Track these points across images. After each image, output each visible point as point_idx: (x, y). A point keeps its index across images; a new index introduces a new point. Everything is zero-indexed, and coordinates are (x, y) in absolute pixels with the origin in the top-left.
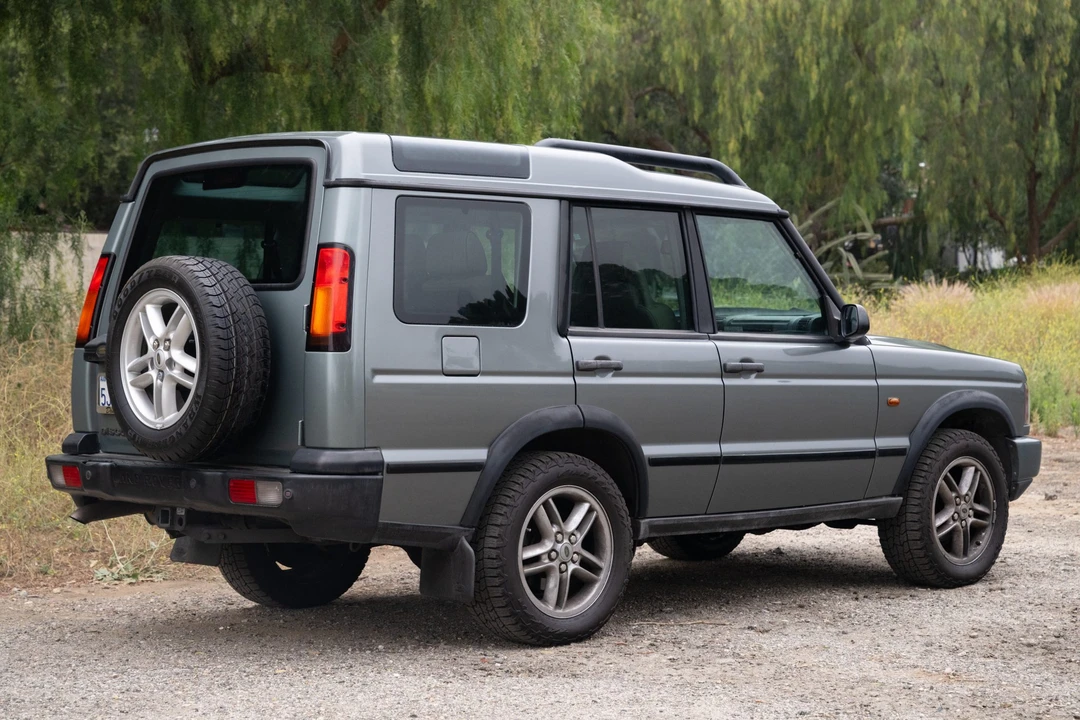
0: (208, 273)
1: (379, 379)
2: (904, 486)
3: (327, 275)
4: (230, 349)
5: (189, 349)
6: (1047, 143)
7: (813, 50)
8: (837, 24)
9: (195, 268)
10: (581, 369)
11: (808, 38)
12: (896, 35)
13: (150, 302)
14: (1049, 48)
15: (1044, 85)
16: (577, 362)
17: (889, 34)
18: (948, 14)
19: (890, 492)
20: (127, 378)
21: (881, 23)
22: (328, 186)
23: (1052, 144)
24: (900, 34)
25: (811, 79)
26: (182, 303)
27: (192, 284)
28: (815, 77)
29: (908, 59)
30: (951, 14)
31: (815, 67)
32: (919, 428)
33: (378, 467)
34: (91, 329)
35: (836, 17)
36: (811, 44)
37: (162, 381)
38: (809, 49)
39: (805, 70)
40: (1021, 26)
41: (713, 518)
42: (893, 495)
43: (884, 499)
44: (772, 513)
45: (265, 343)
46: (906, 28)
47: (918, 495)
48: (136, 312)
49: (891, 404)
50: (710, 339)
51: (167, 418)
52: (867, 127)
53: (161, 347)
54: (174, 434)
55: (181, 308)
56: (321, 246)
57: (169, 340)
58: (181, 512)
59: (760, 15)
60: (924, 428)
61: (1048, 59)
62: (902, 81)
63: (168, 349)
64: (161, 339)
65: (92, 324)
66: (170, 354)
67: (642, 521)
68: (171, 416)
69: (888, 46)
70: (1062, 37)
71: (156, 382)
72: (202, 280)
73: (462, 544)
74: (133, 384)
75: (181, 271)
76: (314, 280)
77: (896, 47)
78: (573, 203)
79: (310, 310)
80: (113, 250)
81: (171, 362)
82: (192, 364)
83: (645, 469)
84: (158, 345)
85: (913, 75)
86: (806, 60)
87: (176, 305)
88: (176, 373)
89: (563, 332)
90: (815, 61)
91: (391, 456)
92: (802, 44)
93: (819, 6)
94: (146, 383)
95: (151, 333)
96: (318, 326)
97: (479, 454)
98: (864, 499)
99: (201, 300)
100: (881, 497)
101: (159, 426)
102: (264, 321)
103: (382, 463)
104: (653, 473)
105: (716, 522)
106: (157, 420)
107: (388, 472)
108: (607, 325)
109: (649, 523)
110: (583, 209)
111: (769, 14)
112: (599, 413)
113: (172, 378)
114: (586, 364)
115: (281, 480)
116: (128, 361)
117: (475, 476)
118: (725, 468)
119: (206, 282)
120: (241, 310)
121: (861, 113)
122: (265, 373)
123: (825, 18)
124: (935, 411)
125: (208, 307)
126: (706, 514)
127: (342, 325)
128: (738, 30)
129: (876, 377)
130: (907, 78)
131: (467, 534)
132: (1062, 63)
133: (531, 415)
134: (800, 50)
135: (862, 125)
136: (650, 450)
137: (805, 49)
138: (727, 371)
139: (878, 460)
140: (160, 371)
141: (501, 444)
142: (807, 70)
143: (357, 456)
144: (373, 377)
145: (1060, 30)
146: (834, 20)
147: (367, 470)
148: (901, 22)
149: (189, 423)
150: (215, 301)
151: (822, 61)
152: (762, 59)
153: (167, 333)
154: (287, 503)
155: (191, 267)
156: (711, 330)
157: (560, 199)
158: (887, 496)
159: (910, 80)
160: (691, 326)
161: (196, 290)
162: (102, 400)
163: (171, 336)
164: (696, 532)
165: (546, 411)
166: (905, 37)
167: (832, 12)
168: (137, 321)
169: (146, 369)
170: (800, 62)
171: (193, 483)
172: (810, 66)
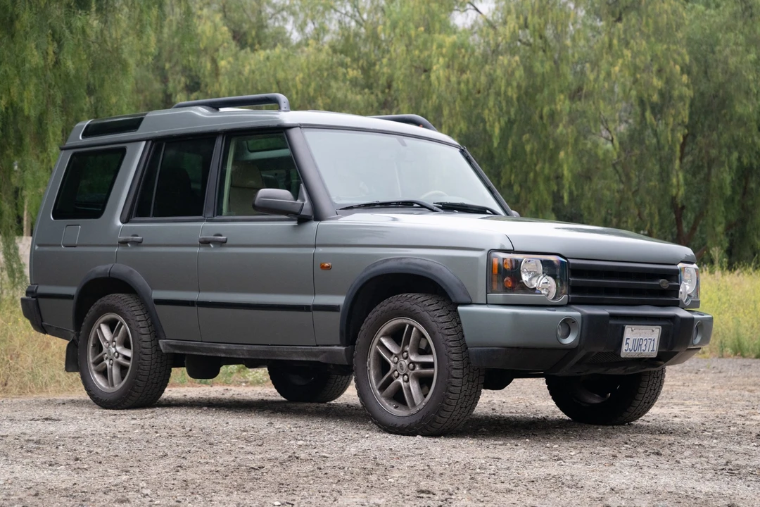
6: (674, 181)
7: (495, 111)
8: (512, 93)
11: (491, 103)
12: (557, 100)
14: (673, 112)
15: (670, 139)
17: (552, 100)
18: (594, 86)
21: (546, 92)
23: (678, 182)
24: (560, 100)
25: (494, 132)
28: (497, 131)
29: (565, 119)
30: (596, 86)
31: (497, 124)
35: (512, 88)
36: (494, 106)
38: (493, 111)
39: (490, 126)
40: (650, 96)
46: (565, 96)
52: (538, 168)
59: (456, 86)
61: (671, 120)
62: (561, 134)
69: (551, 109)
70: (682, 103)
77: (556, 109)
85: (569, 130)
86: (491, 119)
90: (497, 119)
92: (488, 107)
93: (499, 80)
111: (462, 86)
121: (534, 157)
123: (503, 88)
128: (439, 96)
130: (565, 132)
132: (683, 122)
134: (486, 112)
135: (535, 165)
137: (490, 110)
142: (492, 126)
145: (681, 98)
146: (510, 89)
148: (562, 92)
151: (501, 119)
152: (459, 117)
159: (567, 134)
166: (564, 103)
167: (508, 84)
170: (487, 119)
172: (494, 123)
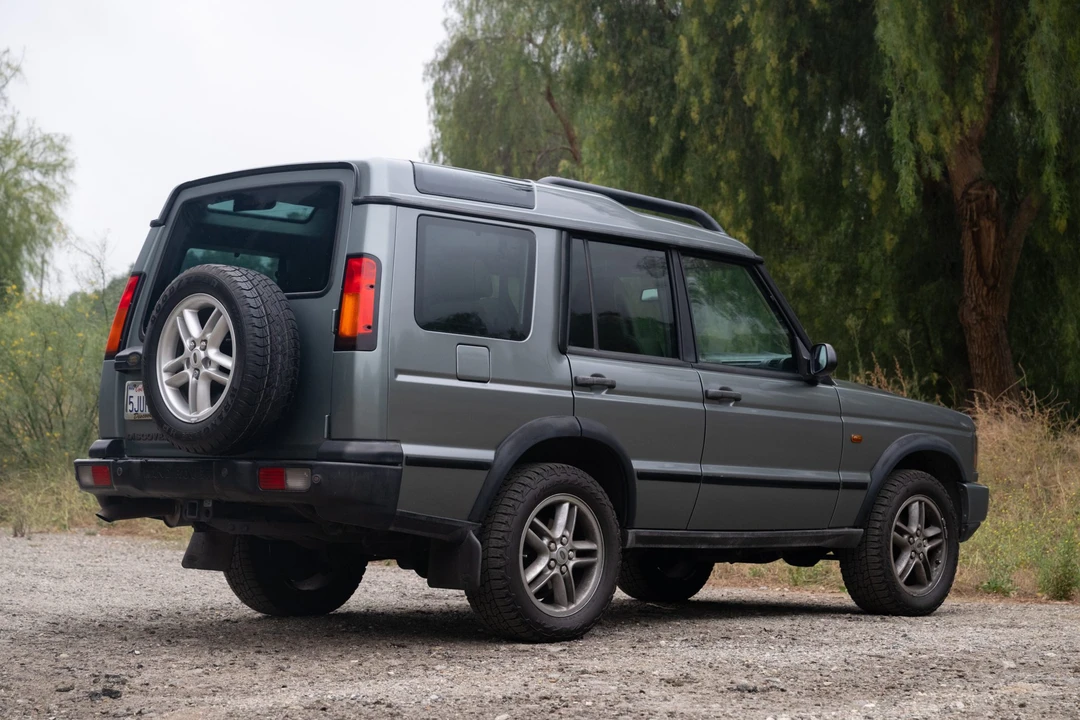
0: (244, 279)
1: (401, 378)
2: (865, 519)
3: (356, 281)
4: (265, 347)
5: (225, 349)
9: (232, 274)
10: (578, 384)
13: (188, 307)
16: (576, 378)
19: (852, 524)
20: (163, 378)
22: (356, 203)
26: (219, 306)
27: (230, 287)
32: (879, 465)
33: (398, 458)
34: (120, 342)
37: (197, 378)
41: (694, 534)
42: (856, 527)
43: (846, 530)
44: (746, 535)
45: (295, 344)
47: (877, 532)
48: (174, 317)
49: (853, 440)
50: (693, 367)
51: (202, 413)
53: (198, 348)
54: (209, 426)
55: (219, 311)
56: (349, 257)
57: (206, 341)
58: (208, 504)
60: (884, 465)
63: (204, 349)
64: (197, 340)
65: (121, 338)
66: (206, 354)
67: (630, 531)
68: (206, 410)
71: (192, 380)
72: (240, 284)
73: (470, 536)
74: (168, 383)
75: (220, 276)
76: (343, 287)
78: (572, 235)
79: (339, 314)
80: (144, 270)
81: (207, 361)
82: (228, 362)
83: (634, 481)
84: (195, 346)
87: (213, 308)
88: (212, 370)
89: (563, 351)
91: (409, 449)
94: (182, 382)
95: (189, 334)
96: (346, 328)
97: (487, 455)
98: (829, 528)
99: (239, 302)
100: (843, 527)
101: (193, 420)
102: (294, 323)
103: (401, 455)
104: (641, 486)
105: (695, 538)
106: (192, 415)
107: (407, 464)
108: (602, 347)
109: (635, 533)
110: (581, 241)
112: (593, 426)
113: (208, 376)
114: (584, 379)
115: (310, 467)
116: (165, 361)
117: (483, 474)
118: (705, 487)
119: (243, 286)
120: (275, 312)
122: (295, 371)
124: (893, 451)
125: (245, 307)
126: (686, 530)
127: (369, 327)
129: (840, 415)
131: (474, 528)
133: (535, 422)
136: (638, 465)
138: (708, 398)
139: (842, 492)
140: (196, 369)
141: (507, 447)
143: (379, 447)
144: (396, 376)
147: (389, 460)
149: (224, 415)
150: (252, 302)
153: (204, 335)
154: (315, 487)
155: (229, 273)
156: (694, 360)
157: (560, 229)
158: (849, 527)
160: (675, 354)
161: (235, 293)
162: (130, 407)
163: (208, 336)
164: (677, 546)
165: (548, 420)
168: (175, 325)
169: (182, 369)
171: (225, 472)
